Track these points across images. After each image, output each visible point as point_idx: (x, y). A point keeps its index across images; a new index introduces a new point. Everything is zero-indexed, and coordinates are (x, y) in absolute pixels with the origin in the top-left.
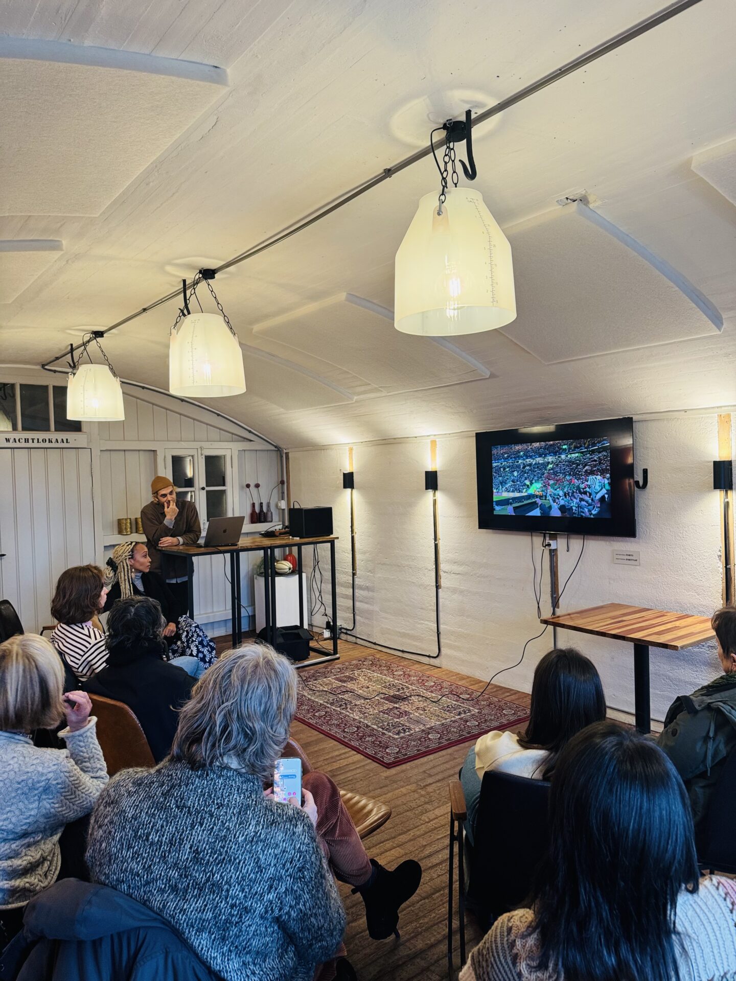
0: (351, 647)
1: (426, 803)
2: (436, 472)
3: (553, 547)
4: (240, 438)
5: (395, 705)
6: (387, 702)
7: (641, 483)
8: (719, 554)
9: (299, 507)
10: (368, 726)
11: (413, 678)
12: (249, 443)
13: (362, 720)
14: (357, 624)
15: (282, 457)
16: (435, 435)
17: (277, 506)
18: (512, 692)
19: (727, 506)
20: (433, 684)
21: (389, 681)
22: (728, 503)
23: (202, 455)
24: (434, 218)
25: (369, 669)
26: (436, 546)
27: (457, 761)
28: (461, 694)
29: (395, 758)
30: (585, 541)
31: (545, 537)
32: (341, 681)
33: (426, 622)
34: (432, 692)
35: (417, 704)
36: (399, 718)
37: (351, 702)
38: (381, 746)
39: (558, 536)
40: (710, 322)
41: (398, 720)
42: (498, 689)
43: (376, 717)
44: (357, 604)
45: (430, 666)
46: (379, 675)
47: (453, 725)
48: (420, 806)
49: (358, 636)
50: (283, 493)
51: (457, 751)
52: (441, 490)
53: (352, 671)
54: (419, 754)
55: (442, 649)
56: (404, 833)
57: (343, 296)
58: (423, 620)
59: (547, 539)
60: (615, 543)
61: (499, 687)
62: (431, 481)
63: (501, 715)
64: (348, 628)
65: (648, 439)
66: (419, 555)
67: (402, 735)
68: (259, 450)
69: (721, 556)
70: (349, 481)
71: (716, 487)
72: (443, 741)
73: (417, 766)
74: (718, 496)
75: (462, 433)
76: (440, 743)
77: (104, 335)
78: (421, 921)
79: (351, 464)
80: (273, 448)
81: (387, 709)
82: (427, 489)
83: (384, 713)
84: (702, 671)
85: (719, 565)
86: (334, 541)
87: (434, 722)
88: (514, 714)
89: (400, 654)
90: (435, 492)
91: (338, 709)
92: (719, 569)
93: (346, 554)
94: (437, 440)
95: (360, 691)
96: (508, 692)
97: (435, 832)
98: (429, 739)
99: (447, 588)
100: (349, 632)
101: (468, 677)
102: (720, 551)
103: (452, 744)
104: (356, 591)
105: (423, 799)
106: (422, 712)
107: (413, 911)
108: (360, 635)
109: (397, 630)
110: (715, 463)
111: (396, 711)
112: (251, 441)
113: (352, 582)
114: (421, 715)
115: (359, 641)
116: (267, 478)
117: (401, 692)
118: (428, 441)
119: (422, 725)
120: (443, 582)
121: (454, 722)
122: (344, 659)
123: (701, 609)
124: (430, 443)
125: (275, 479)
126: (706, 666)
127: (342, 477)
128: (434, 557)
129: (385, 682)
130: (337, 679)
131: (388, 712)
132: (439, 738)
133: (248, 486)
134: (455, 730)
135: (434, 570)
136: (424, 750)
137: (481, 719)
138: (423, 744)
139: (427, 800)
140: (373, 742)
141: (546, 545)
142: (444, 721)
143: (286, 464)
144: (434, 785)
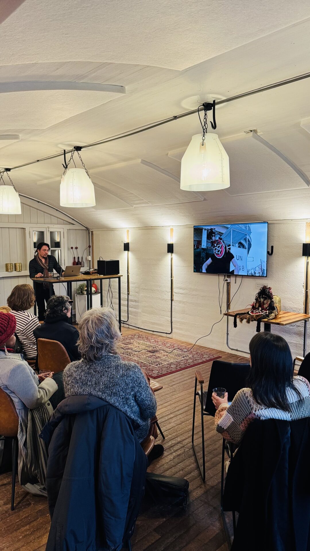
0: (126, 329)
1: (173, 392)
2: (173, 244)
3: (228, 281)
4: (68, 223)
5: (153, 354)
6: (149, 353)
7: (270, 252)
8: (303, 285)
9: (102, 260)
10: (142, 363)
11: (159, 343)
12: (72, 225)
13: (139, 360)
14: (129, 318)
15: (89, 233)
16: (173, 226)
17: (86, 258)
18: (206, 348)
19: (308, 263)
20: (169, 345)
21: (148, 344)
22: (308, 262)
23: (48, 231)
24: (200, 146)
25: (138, 339)
26: (172, 280)
27: (185, 376)
28: (183, 349)
29: (157, 375)
30: (243, 278)
31: (225, 277)
32: (125, 344)
33: (166, 317)
34: (169, 348)
35: (163, 353)
36: (156, 359)
37: (132, 353)
38: (150, 370)
39: (231, 276)
40: (305, 183)
41: (156, 360)
42: (200, 347)
43: (145, 359)
44: (130, 309)
45: (167, 338)
46: (143, 342)
47: (181, 362)
48: (171, 393)
49: (130, 324)
50: (90, 252)
51: (184, 372)
52: (175, 253)
53: (130, 340)
54: (168, 373)
55: (173, 330)
56: (166, 403)
57: (140, 161)
58: (164, 316)
59: (226, 277)
60: (257, 280)
61: (201, 346)
62: (170, 248)
63: (203, 358)
64: (125, 321)
65: (274, 232)
66: (163, 285)
67: (159, 366)
68: (77, 229)
69: (304, 286)
70: (127, 247)
71: (303, 255)
72: (178, 368)
73: (167, 378)
74: (304, 259)
75: (186, 226)
76: (176, 369)
77: (11, 170)
78: (179, 432)
79: (128, 238)
80: (85, 229)
81: (150, 356)
82: (168, 252)
83: (149, 357)
84: (293, 337)
85: (303, 290)
86: (120, 277)
87: (172, 361)
88: (208, 357)
89: (152, 332)
90: (172, 254)
91: (127, 356)
92: (303, 291)
93: (125, 284)
94: (174, 228)
95: (136, 349)
96: (204, 348)
97: (179, 402)
98: (171, 367)
99: (177, 301)
100: (125, 323)
101: (186, 342)
102: (304, 284)
103: (182, 369)
104: (129, 302)
105: (172, 390)
106: (166, 357)
107: (175, 429)
108: (131, 324)
109: (151, 321)
110: (304, 244)
111: (154, 356)
112: (73, 224)
113: (127, 298)
114: (166, 358)
115: (130, 327)
116: (82, 244)
117: (155, 348)
118: (169, 228)
119: (167, 362)
120: (174, 298)
121: (182, 360)
122: (125, 335)
123: (294, 309)
124: (170, 230)
125: (86, 245)
126: (295, 334)
127: (123, 245)
128: (170, 286)
129: (147, 345)
130: (123, 343)
131: (151, 356)
132: (176, 367)
133: (72, 248)
134: (182, 363)
135: (170, 292)
136: (170, 371)
137: (194, 359)
138: (169, 369)
139: (174, 391)
140: (146, 369)
141: (225, 280)
142: (177, 360)
143: (92, 237)
144: (176, 385)
